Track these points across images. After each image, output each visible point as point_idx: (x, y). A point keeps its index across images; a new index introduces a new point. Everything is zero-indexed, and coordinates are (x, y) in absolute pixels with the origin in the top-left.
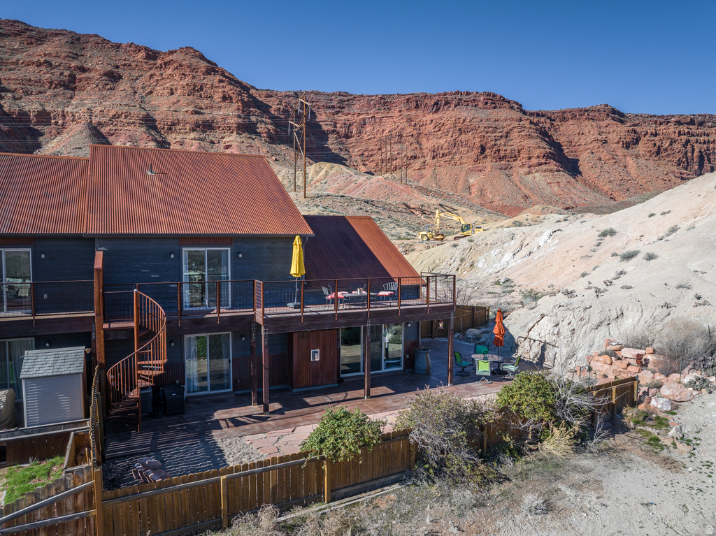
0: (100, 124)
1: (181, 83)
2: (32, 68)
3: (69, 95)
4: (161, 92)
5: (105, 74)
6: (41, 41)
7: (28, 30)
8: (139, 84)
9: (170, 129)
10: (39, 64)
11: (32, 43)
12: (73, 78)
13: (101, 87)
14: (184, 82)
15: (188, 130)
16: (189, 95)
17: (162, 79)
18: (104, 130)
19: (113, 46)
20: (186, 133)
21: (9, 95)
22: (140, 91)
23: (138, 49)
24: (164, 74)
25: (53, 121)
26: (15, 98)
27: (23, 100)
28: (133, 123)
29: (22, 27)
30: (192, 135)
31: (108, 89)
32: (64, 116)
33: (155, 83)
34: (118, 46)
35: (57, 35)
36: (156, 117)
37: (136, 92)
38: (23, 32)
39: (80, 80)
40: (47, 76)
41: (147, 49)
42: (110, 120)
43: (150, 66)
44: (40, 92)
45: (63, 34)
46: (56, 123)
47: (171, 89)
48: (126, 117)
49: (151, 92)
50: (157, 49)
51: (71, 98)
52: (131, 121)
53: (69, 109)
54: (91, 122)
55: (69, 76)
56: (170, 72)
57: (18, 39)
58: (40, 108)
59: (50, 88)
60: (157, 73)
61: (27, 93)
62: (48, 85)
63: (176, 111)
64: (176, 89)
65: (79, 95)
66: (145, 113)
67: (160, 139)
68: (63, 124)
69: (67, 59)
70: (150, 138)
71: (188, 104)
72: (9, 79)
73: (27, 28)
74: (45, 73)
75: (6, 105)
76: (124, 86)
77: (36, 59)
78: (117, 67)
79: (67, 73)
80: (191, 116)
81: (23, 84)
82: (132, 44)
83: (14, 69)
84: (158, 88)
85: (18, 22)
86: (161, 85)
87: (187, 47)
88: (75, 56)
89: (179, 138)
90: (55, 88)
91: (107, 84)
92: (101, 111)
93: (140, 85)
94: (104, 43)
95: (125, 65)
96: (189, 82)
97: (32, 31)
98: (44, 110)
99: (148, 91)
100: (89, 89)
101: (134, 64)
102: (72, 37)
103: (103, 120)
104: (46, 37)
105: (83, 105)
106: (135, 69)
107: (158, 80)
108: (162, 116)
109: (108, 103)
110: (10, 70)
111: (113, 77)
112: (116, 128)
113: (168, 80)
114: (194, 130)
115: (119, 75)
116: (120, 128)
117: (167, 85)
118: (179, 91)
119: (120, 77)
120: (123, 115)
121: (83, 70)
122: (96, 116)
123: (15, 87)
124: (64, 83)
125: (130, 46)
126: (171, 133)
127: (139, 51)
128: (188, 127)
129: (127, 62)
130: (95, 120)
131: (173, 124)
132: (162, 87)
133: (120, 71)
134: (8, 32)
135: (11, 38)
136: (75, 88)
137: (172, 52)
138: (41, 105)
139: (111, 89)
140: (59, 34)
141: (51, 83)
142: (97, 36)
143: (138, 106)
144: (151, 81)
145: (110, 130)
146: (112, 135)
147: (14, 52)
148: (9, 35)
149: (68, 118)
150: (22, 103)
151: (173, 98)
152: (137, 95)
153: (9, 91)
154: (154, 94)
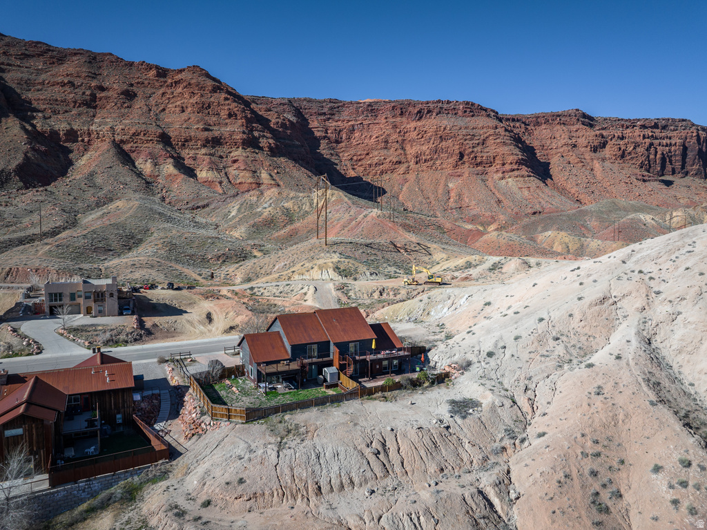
0: (122, 141)
1: (191, 101)
2: (57, 88)
3: (92, 114)
4: (173, 109)
5: (122, 93)
6: (62, 60)
7: (50, 50)
8: (152, 101)
9: (184, 145)
10: (63, 84)
11: (53, 63)
12: (93, 97)
13: (119, 105)
14: (193, 100)
15: (199, 146)
16: (198, 113)
17: (173, 97)
18: (126, 147)
19: (126, 65)
20: (198, 149)
21: (40, 115)
22: (154, 108)
23: (150, 67)
24: (175, 92)
25: (80, 139)
26: (45, 118)
27: (52, 119)
28: (151, 140)
29: (45, 47)
30: (204, 151)
31: (126, 107)
32: (89, 134)
33: (167, 101)
34: (131, 64)
35: (75, 54)
36: (171, 134)
37: (150, 110)
38: (45, 53)
39: (101, 99)
40: (72, 96)
41: (157, 67)
42: (131, 138)
43: (161, 84)
44: (66, 112)
45: (81, 54)
46: (83, 140)
47: (182, 107)
48: (144, 134)
49: (164, 110)
50: (166, 67)
51: (94, 116)
52: (150, 139)
53: (93, 128)
54: (114, 140)
55: (91, 95)
56: (180, 90)
57: (41, 59)
58: (68, 127)
59: (74, 107)
60: (169, 91)
61: (55, 112)
62: (73, 104)
63: (187, 128)
64: (187, 107)
65: (100, 113)
66: (160, 131)
67: (175, 155)
68: (89, 140)
69: (87, 79)
70: (168, 155)
71: (198, 122)
72: (39, 99)
73: (49, 49)
74: (69, 93)
75: (38, 125)
76: (139, 104)
77: (59, 79)
78: (132, 85)
79: (88, 92)
80: (202, 133)
81: (51, 104)
82: (144, 62)
83: (41, 90)
84: (170, 106)
85: (40, 43)
86: (173, 103)
87: (194, 66)
88: (94, 76)
89: (192, 153)
90: (79, 107)
91: (124, 103)
92: (122, 129)
93: (154, 103)
94: (117, 62)
95: (138, 83)
96: (198, 100)
97: (53, 51)
98: (72, 129)
99: (161, 108)
100: (108, 107)
101: (146, 82)
102: (89, 56)
103: (125, 138)
104: (66, 56)
105: (106, 123)
106: (147, 87)
107: (169, 98)
108: (176, 133)
109: (127, 121)
110: (38, 90)
111: (129, 95)
112: (135, 145)
113: (179, 98)
114: (204, 146)
115: (134, 92)
116: (140, 145)
117: (178, 103)
118: (190, 109)
119: (135, 95)
120: (142, 133)
121: (102, 89)
122: (118, 134)
123: (45, 107)
124: (87, 102)
125: (142, 65)
126: (185, 149)
127: (151, 69)
128: (199, 143)
129: (140, 80)
130: (118, 138)
131: (186, 141)
132: (174, 105)
133: (134, 89)
134: (32, 53)
135: (35, 59)
136: (96, 106)
137: (181, 71)
138: (69, 124)
139: (128, 107)
140: (77, 54)
141: (75, 102)
142: (111, 54)
143: (154, 124)
144: (164, 99)
145: (132, 147)
146: (133, 152)
147: (39, 72)
148: (33, 56)
149: (93, 136)
150: (52, 122)
151: (184, 116)
152: (152, 112)
153: (39, 111)
154: (167, 111)
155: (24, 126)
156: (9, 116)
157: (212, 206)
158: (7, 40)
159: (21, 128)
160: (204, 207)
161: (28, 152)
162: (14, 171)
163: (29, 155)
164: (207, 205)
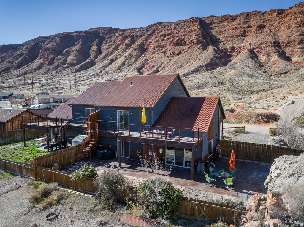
0: (254, 49)
1: (295, 22)
2: (231, 31)
3: (243, 39)
4: (283, 29)
5: (258, 27)
6: (234, 20)
7: (230, 17)
8: (273, 27)
9: (287, 45)
10: (233, 29)
11: (231, 22)
12: (245, 31)
13: (256, 33)
14: (296, 21)
15: (296, 45)
16: (298, 27)
17: (284, 23)
18: (255, 51)
19: (262, 14)
20: (295, 46)
21: (222, 43)
22: (273, 30)
23: (274, 11)
24: (286, 20)
25: (236, 50)
26: (224, 44)
27: (226, 44)
28: (268, 46)
29: (229, 16)
30: (298, 47)
31: (259, 33)
32: (240, 48)
33: (281, 25)
34: (265, 13)
35: (240, 15)
36: (280, 41)
37: (271, 32)
38: (229, 18)
39: (248, 32)
40: (235, 33)
41: (278, 10)
42: (258, 46)
43: (279, 18)
44: (232, 40)
45: (243, 15)
46: (237, 51)
47: (289, 26)
48: (265, 43)
49: (279, 30)
50: (283, 9)
51: (244, 40)
52: (268, 45)
53: (242, 45)
54: (250, 48)
55: (243, 31)
56: (289, 18)
57: (227, 21)
58: (232, 46)
59: (236, 38)
60: (282, 20)
61: (228, 41)
62: (236, 36)
63: (290, 36)
64: (291, 26)
65: (247, 38)
66: (274, 40)
67: (281, 51)
68: (240, 51)
69: (243, 24)
70: (276, 51)
71: (297, 32)
72: (222, 37)
73: (230, 16)
74: (234, 32)
75: (220, 47)
76: (266, 30)
77: (232, 27)
78: (264, 22)
79: (242, 30)
80: (298, 37)
81: (227, 38)
82: (271, 10)
83: (224, 33)
84: (282, 27)
85: (227, 15)
86: (284, 25)
87: (300, 3)
88: (246, 22)
89: (291, 49)
90: (238, 37)
91: (258, 31)
92: (255, 43)
93: (274, 28)
94: (259, 13)
95: (267, 20)
96: (299, 21)
97: (231, 17)
98: (233, 47)
99: (277, 30)
100: (251, 34)
101: (271, 19)
102: (246, 15)
103: (255, 47)
104: (236, 17)
105: (247, 42)
106: (272, 21)
107: (282, 24)
108: (283, 40)
109: (258, 39)
110: (223, 34)
111: (261, 27)
112: (260, 49)
113: (288, 22)
114: (299, 44)
115: (264, 25)
116: (262, 49)
117: (287, 25)
118: (293, 26)
119: (265, 26)
120: (264, 43)
121: (249, 27)
122: (253, 46)
123: (224, 40)
124: (241, 34)
125: (270, 11)
126: (287, 47)
127: (275, 12)
128: (296, 43)
129: (268, 19)
130: (252, 47)
131: (288, 43)
132: (284, 26)
133: (265, 24)
134: (224, 20)
135: (224, 22)
136: (246, 35)
137: (291, 8)
138: (232, 45)
139: (260, 32)
140: (241, 15)
141: (236, 35)
142: (256, 11)
143: (271, 38)
144: (279, 25)
145: (258, 50)
146: (259, 52)
147: (225, 26)
148: (224, 21)
149: (241, 48)
150: (225, 46)
151: (290, 30)
152: (272, 33)
153: (222, 42)
154: (280, 30)
155: (214, 49)
156: (210, 46)
157: (289, 73)
158: (216, 17)
159: (213, 49)
160: (285, 73)
161: (212, 58)
162: (205, 65)
163: (213, 59)
164: (287, 72)
